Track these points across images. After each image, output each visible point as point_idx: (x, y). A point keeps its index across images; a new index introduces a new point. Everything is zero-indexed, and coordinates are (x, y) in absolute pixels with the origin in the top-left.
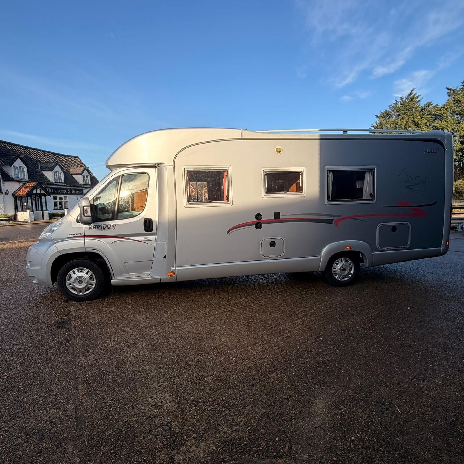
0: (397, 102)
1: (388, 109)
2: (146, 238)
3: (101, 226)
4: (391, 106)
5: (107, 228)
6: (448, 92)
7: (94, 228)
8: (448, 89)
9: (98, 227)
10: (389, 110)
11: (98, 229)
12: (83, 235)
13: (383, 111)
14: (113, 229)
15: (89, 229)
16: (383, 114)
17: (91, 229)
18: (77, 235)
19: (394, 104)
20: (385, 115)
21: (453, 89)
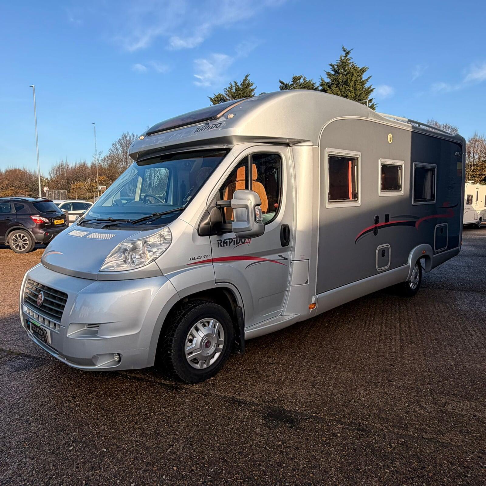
0: (231, 86)
1: (223, 93)
2: (281, 256)
3: (233, 239)
4: (227, 89)
5: (241, 243)
6: (280, 86)
7: (225, 245)
8: (281, 82)
9: (230, 241)
10: (224, 95)
11: (230, 245)
12: (210, 258)
13: (217, 94)
14: (248, 243)
15: (218, 247)
16: (217, 98)
17: (221, 246)
18: (202, 259)
19: (229, 88)
20: (219, 99)
21: (285, 83)
